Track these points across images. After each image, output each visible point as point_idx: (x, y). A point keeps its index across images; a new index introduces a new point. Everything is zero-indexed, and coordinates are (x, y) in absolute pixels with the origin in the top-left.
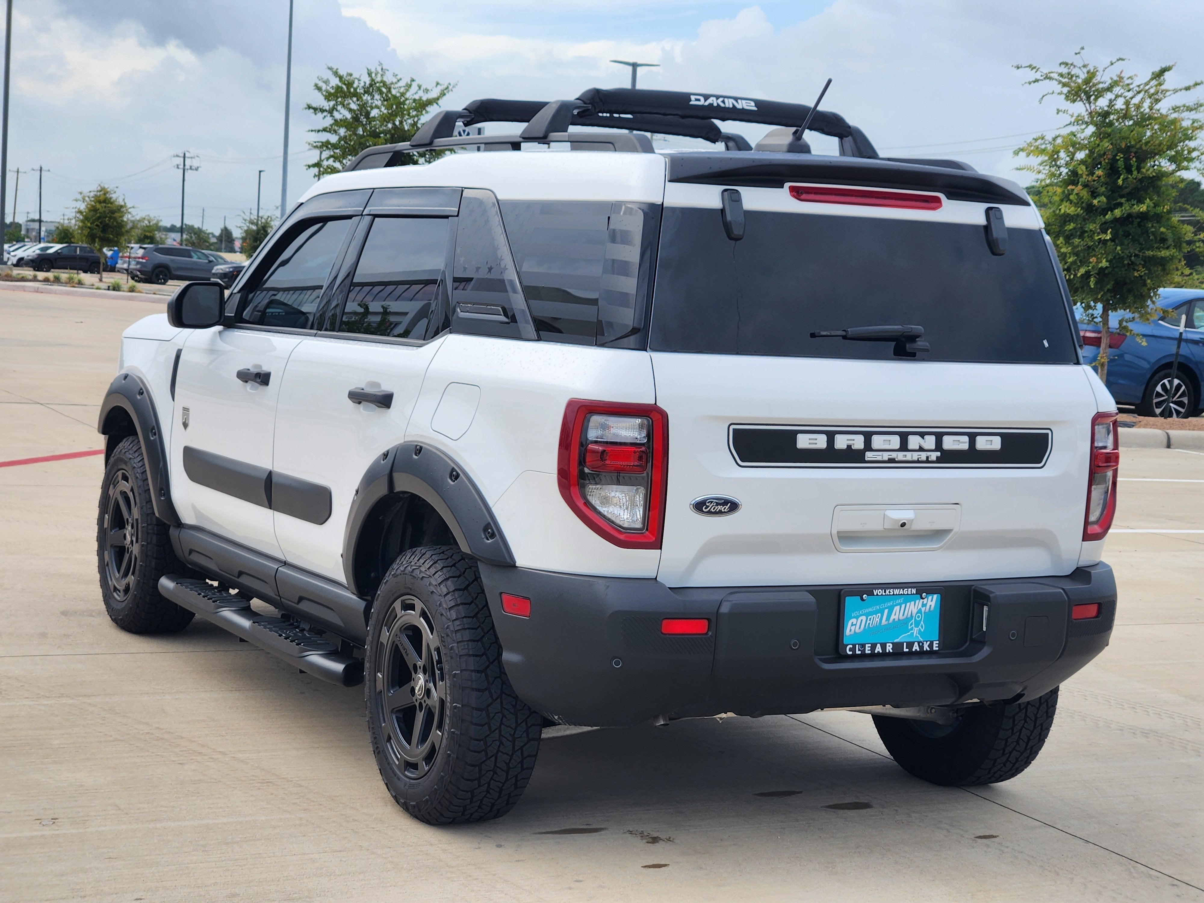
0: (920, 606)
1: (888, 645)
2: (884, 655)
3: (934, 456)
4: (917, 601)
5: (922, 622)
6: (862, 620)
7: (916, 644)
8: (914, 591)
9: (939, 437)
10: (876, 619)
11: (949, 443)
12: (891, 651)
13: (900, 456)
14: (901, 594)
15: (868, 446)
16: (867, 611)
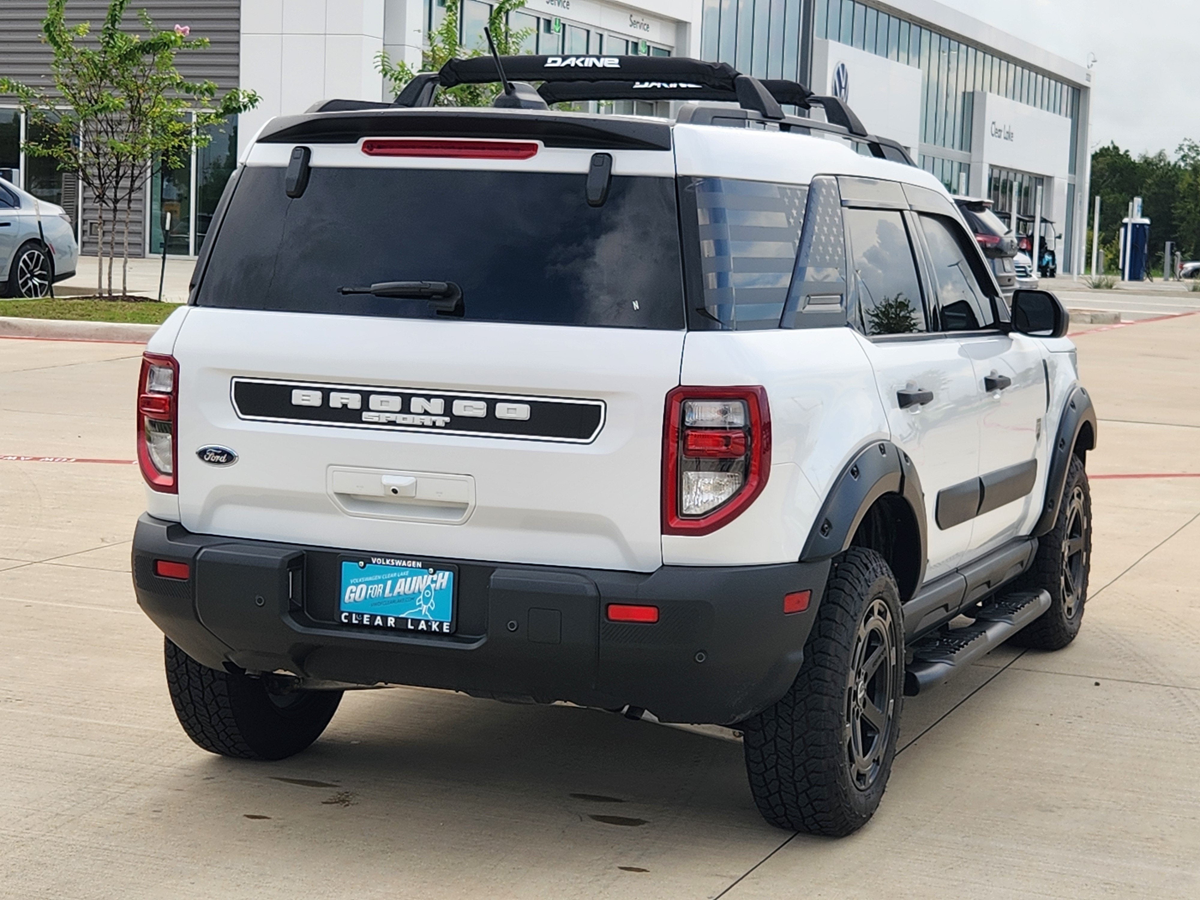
0: (429, 582)
1: (389, 619)
2: (385, 629)
3: (441, 421)
4: (426, 577)
5: (432, 600)
6: (362, 589)
7: (423, 622)
8: (419, 564)
9: (449, 401)
10: (378, 589)
11: (459, 408)
12: (393, 626)
13: (400, 418)
14: (404, 566)
15: (365, 406)
16: (367, 579)
